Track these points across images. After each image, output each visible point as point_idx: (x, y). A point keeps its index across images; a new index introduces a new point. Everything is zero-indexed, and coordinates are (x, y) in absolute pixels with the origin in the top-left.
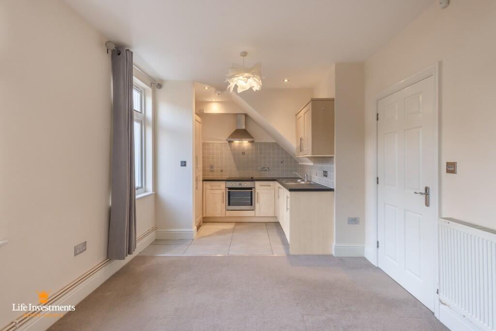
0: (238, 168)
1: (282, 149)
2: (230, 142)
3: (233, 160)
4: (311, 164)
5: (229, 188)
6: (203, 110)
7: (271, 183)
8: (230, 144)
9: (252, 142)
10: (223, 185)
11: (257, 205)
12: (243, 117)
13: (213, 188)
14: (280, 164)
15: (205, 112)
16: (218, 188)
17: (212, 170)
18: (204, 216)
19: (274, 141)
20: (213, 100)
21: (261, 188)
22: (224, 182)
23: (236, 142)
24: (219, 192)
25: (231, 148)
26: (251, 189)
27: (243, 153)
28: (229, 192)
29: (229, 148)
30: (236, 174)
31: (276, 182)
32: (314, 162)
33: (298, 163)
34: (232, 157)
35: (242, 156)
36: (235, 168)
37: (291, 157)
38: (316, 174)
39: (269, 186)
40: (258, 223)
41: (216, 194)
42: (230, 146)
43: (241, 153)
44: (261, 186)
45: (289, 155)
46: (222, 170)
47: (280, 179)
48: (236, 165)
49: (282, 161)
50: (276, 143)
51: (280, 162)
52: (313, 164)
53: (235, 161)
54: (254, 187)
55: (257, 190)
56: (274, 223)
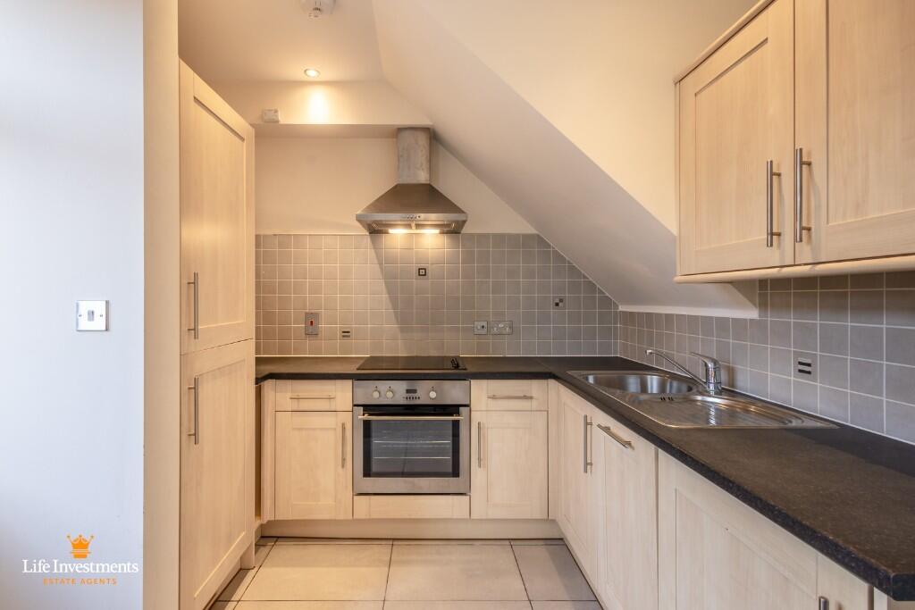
0: (404, 321)
1: (559, 258)
2: (376, 230)
3: (385, 296)
4: (752, 314)
5: (368, 408)
6: (276, 111)
7: (534, 387)
8: (373, 242)
10: (342, 394)
11: (478, 476)
12: (422, 140)
13: (305, 405)
14: (552, 310)
15: (285, 118)
17: (311, 330)
18: (268, 516)
19: (530, 230)
20: (312, 74)
21: (493, 404)
22: (349, 383)
23: (398, 235)
24: (330, 421)
25: (378, 256)
26: (453, 409)
27: (422, 272)
28: (367, 424)
29: (371, 253)
30: (396, 346)
31: (552, 382)
32: (763, 306)
33: (617, 307)
34: (381, 285)
35: (417, 282)
36: (391, 326)
37: (591, 287)
38: (805, 369)
39: (525, 397)
40: (480, 542)
41: (313, 429)
42: (374, 248)
43: (415, 271)
44: (494, 397)
45: (585, 277)
46: (346, 334)
47: (569, 373)
48: (396, 314)
49: (557, 301)
50: (538, 235)
51: (552, 305)
52: (760, 316)
53: (394, 300)
54: (467, 403)
55: (476, 417)
56: (541, 542)
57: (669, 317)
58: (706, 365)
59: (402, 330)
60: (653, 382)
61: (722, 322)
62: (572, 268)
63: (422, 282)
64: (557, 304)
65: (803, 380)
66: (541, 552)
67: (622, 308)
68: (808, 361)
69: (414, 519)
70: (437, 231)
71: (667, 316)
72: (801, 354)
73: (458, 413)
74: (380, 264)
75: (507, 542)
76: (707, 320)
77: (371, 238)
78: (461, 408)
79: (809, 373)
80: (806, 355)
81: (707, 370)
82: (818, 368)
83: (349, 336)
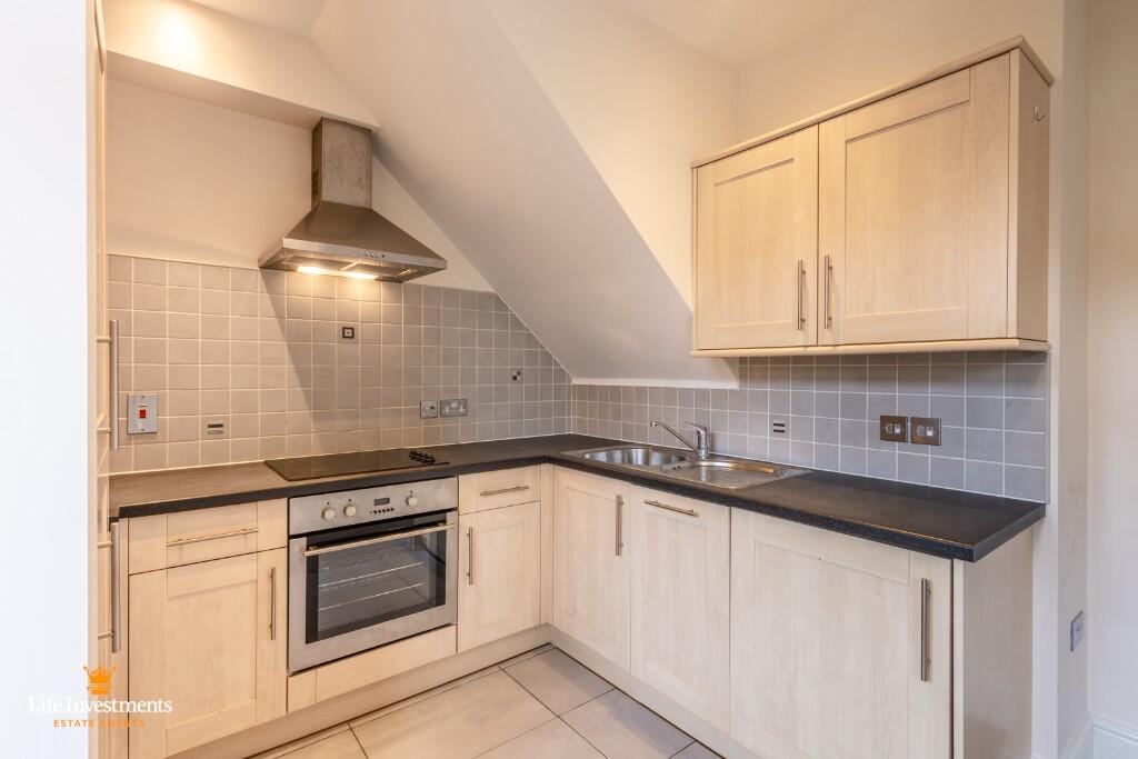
0: (320, 405)
1: (517, 324)
2: (274, 266)
3: (287, 367)
4: (733, 385)
5: (317, 538)
7: (528, 475)
8: (270, 286)
9: (393, 277)
10: (269, 524)
11: (467, 596)
12: (361, 145)
14: (510, 385)
16: (235, 546)
17: (140, 425)
19: (485, 287)
21: (485, 502)
22: (279, 505)
23: (310, 276)
24: (246, 570)
25: (276, 304)
26: (438, 517)
27: (348, 333)
28: (313, 564)
29: (263, 299)
30: (307, 441)
31: (545, 467)
32: (742, 377)
33: (570, 381)
34: (281, 349)
35: (339, 347)
36: (299, 411)
37: (547, 357)
38: (779, 429)
39: (518, 489)
40: (466, 680)
41: (213, 590)
42: (269, 292)
43: (337, 332)
44: (486, 494)
45: (542, 347)
46: (216, 427)
47: (566, 453)
48: (307, 393)
49: (515, 374)
50: (496, 296)
51: (510, 378)
52: (740, 386)
53: (303, 375)
54: (454, 505)
55: (466, 522)
56: (531, 655)
57: (640, 390)
58: (699, 433)
59: (316, 418)
60: (638, 455)
61: (702, 395)
62: (530, 336)
63: (347, 346)
64: (515, 378)
65: (779, 438)
66: (536, 665)
67: (575, 381)
68: (782, 422)
69: (384, 680)
70: (372, 277)
71: (638, 388)
72: (777, 417)
73: (444, 521)
74: (280, 316)
75: (496, 668)
76: (685, 392)
77: (263, 276)
78: (448, 514)
79: (783, 431)
80: (781, 418)
81: (699, 438)
82: (790, 428)
83: (221, 432)
